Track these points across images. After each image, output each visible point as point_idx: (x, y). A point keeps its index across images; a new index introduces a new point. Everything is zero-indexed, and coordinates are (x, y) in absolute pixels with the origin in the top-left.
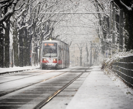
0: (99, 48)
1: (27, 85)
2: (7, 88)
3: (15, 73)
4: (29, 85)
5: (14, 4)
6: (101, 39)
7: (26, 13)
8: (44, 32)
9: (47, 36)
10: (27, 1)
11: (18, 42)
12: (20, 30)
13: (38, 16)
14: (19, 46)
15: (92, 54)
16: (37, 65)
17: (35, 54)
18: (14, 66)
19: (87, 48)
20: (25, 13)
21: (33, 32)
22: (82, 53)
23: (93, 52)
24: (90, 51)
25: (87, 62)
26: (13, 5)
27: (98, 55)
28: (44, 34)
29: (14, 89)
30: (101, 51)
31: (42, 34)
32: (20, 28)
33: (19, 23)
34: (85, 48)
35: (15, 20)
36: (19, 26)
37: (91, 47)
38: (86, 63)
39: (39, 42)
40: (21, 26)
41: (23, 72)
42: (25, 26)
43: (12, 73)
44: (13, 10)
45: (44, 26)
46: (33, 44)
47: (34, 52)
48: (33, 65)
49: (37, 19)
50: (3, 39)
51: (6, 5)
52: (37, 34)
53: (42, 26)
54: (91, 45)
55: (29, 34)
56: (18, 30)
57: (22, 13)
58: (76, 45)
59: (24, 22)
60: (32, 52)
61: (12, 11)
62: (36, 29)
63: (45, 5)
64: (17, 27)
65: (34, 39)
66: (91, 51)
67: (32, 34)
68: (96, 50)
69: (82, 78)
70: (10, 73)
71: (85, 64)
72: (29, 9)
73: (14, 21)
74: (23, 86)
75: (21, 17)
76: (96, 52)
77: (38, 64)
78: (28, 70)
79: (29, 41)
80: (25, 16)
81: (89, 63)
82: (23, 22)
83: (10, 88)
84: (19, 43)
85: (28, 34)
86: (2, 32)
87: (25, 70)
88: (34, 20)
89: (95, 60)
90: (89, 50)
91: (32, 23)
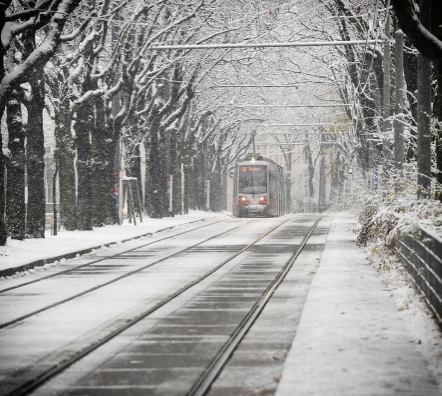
0: (349, 150)
1: (107, 333)
2: (41, 350)
3: (63, 261)
4: (114, 328)
5: (56, 20)
6: (355, 121)
7: (100, 46)
8: (162, 105)
9: (171, 116)
10: (101, 4)
11: (73, 148)
12: (79, 104)
13: (141, 54)
14: (76, 159)
15: (327, 171)
16: (138, 219)
17: (131, 181)
18: (62, 227)
19: (307, 148)
20: (97, 45)
21: (123, 110)
22: (293, 166)
23: (328, 162)
24: (320, 158)
25: (309, 196)
26: (54, 25)
27: (345, 174)
28: (161, 110)
29: (64, 357)
30: (355, 159)
31: (155, 112)
32: (81, 100)
33: (75, 80)
34: (301, 148)
35: (62, 73)
36: (76, 93)
37: (322, 146)
38: (305, 201)
39: (144, 140)
40: (81, 90)
41: (93, 256)
42: (95, 92)
43: (56, 262)
44: (53, 43)
45: (160, 85)
46: (123, 149)
47: (128, 175)
48: (126, 222)
49: (137, 63)
50: (22, 141)
51: (29, 27)
52: (137, 113)
53: (154, 85)
54: (323, 139)
55: (111, 116)
56: (72, 104)
57: (86, 47)
58: (270, 140)
59: (93, 75)
60: (123, 176)
61: (51, 48)
62: (133, 97)
63: (163, 13)
64: (69, 96)
65: (128, 132)
66: (323, 161)
67: (120, 114)
68: (341, 156)
69: (294, 282)
70: (46, 266)
71: (301, 203)
72: (109, 32)
73: (59, 75)
74: (95, 339)
75: (81, 60)
76: (338, 162)
77: (143, 214)
78: (107, 246)
79: (110, 140)
80: (95, 56)
81: (316, 200)
82: (88, 78)
83: (50, 350)
84: (76, 151)
85: (108, 116)
86: (18, 119)
87: (99, 247)
88: (128, 69)
89: (337, 191)
90: (314, 157)
91: (121, 80)
